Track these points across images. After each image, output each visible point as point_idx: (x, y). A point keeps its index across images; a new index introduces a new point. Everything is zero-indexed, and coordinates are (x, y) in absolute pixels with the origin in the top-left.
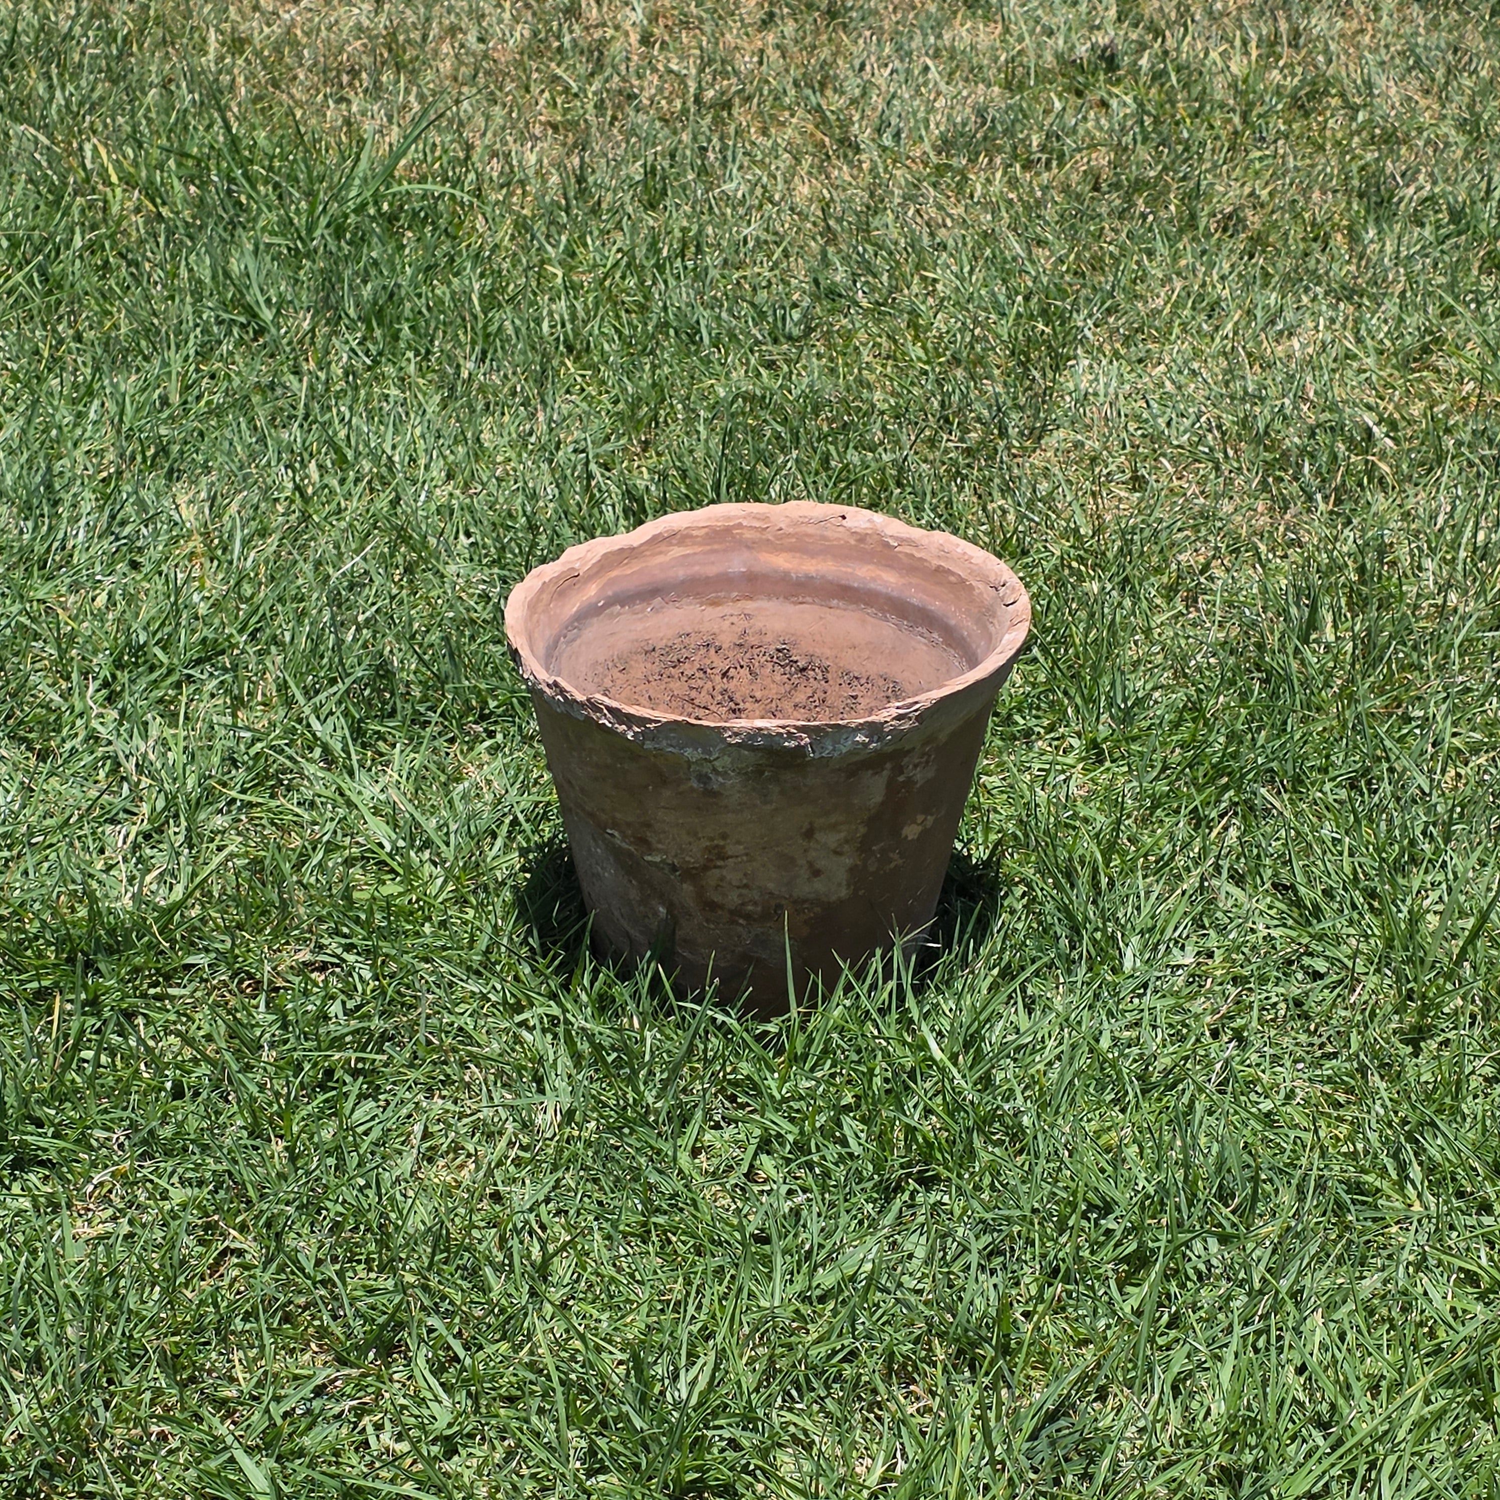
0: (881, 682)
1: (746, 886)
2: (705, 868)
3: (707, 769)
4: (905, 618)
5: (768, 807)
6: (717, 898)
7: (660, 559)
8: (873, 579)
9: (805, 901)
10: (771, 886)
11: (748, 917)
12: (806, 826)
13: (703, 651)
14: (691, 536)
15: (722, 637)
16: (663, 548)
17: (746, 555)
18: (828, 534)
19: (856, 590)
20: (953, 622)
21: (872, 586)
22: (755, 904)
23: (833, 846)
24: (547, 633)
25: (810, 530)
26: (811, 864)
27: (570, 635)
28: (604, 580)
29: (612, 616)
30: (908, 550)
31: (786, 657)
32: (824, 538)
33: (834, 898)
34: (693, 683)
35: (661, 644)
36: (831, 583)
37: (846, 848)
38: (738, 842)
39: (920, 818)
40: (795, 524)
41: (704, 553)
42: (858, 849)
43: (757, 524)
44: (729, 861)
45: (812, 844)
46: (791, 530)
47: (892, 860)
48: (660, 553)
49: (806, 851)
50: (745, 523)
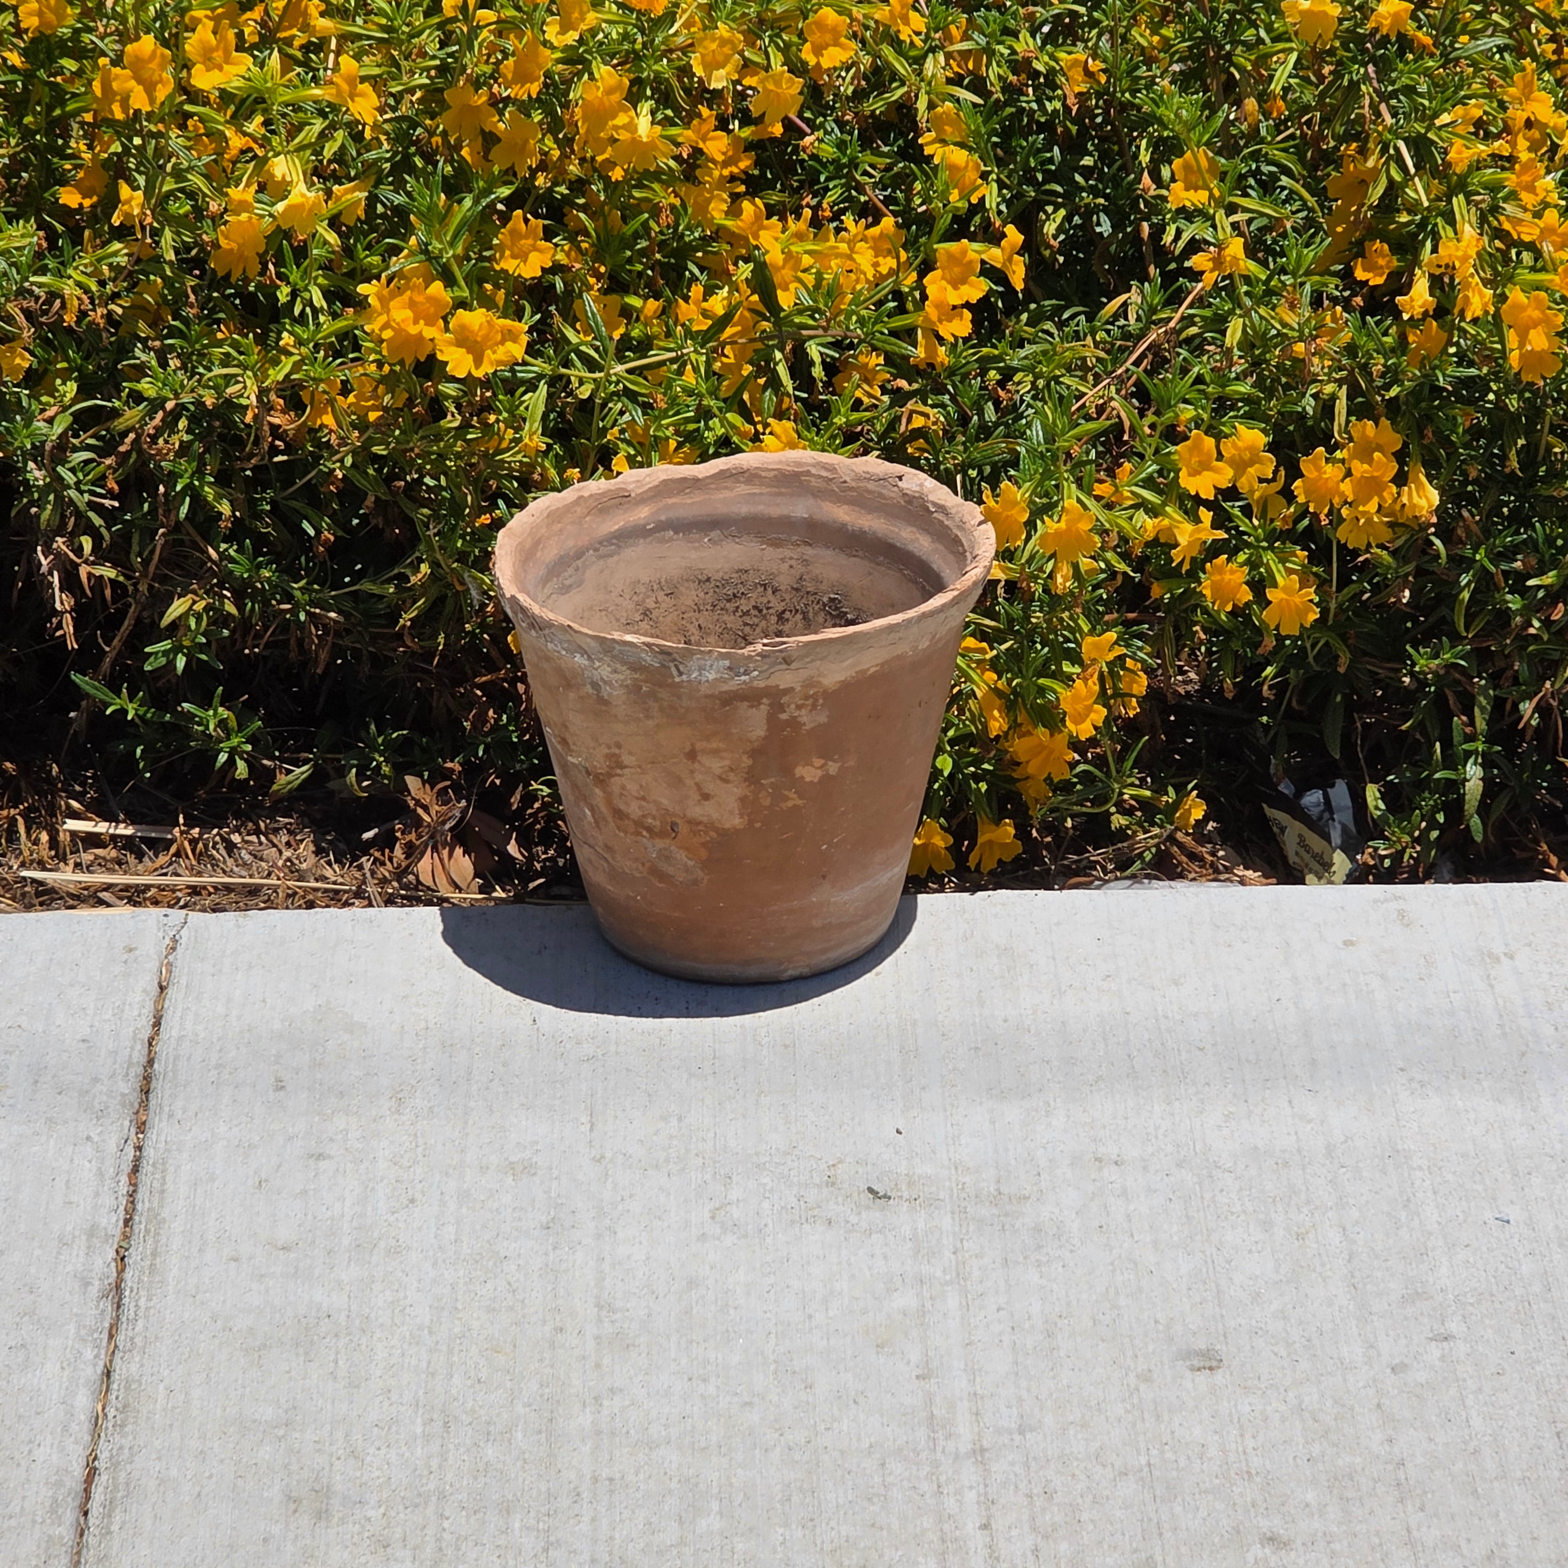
1: (643, 798)
2: (610, 775)
5: (650, 723)
6: (622, 807)
7: (726, 494)
9: (700, 823)
10: (665, 801)
11: (649, 829)
12: (688, 748)
13: (761, 589)
14: (760, 477)
15: (781, 578)
16: (730, 484)
17: (811, 501)
18: (886, 492)
19: (898, 550)
21: (911, 547)
22: (654, 818)
23: (718, 771)
24: (570, 543)
25: (871, 486)
26: (698, 786)
27: (603, 550)
28: (661, 504)
29: (663, 541)
30: (940, 516)
31: (837, 609)
32: (881, 495)
33: (727, 826)
35: (718, 576)
36: (879, 540)
37: (732, 776)
38: (630, 753)
39: (818, 762)
40: (858, 478)
41: (770, 494)
42: (746, 780)
43: (824, 474)
44: (626, 771)
45: (696, 765)
46: (854, 484)
47: (787, 799)
48: (726, 488)
49: (692, 772)
50: (814, 471)
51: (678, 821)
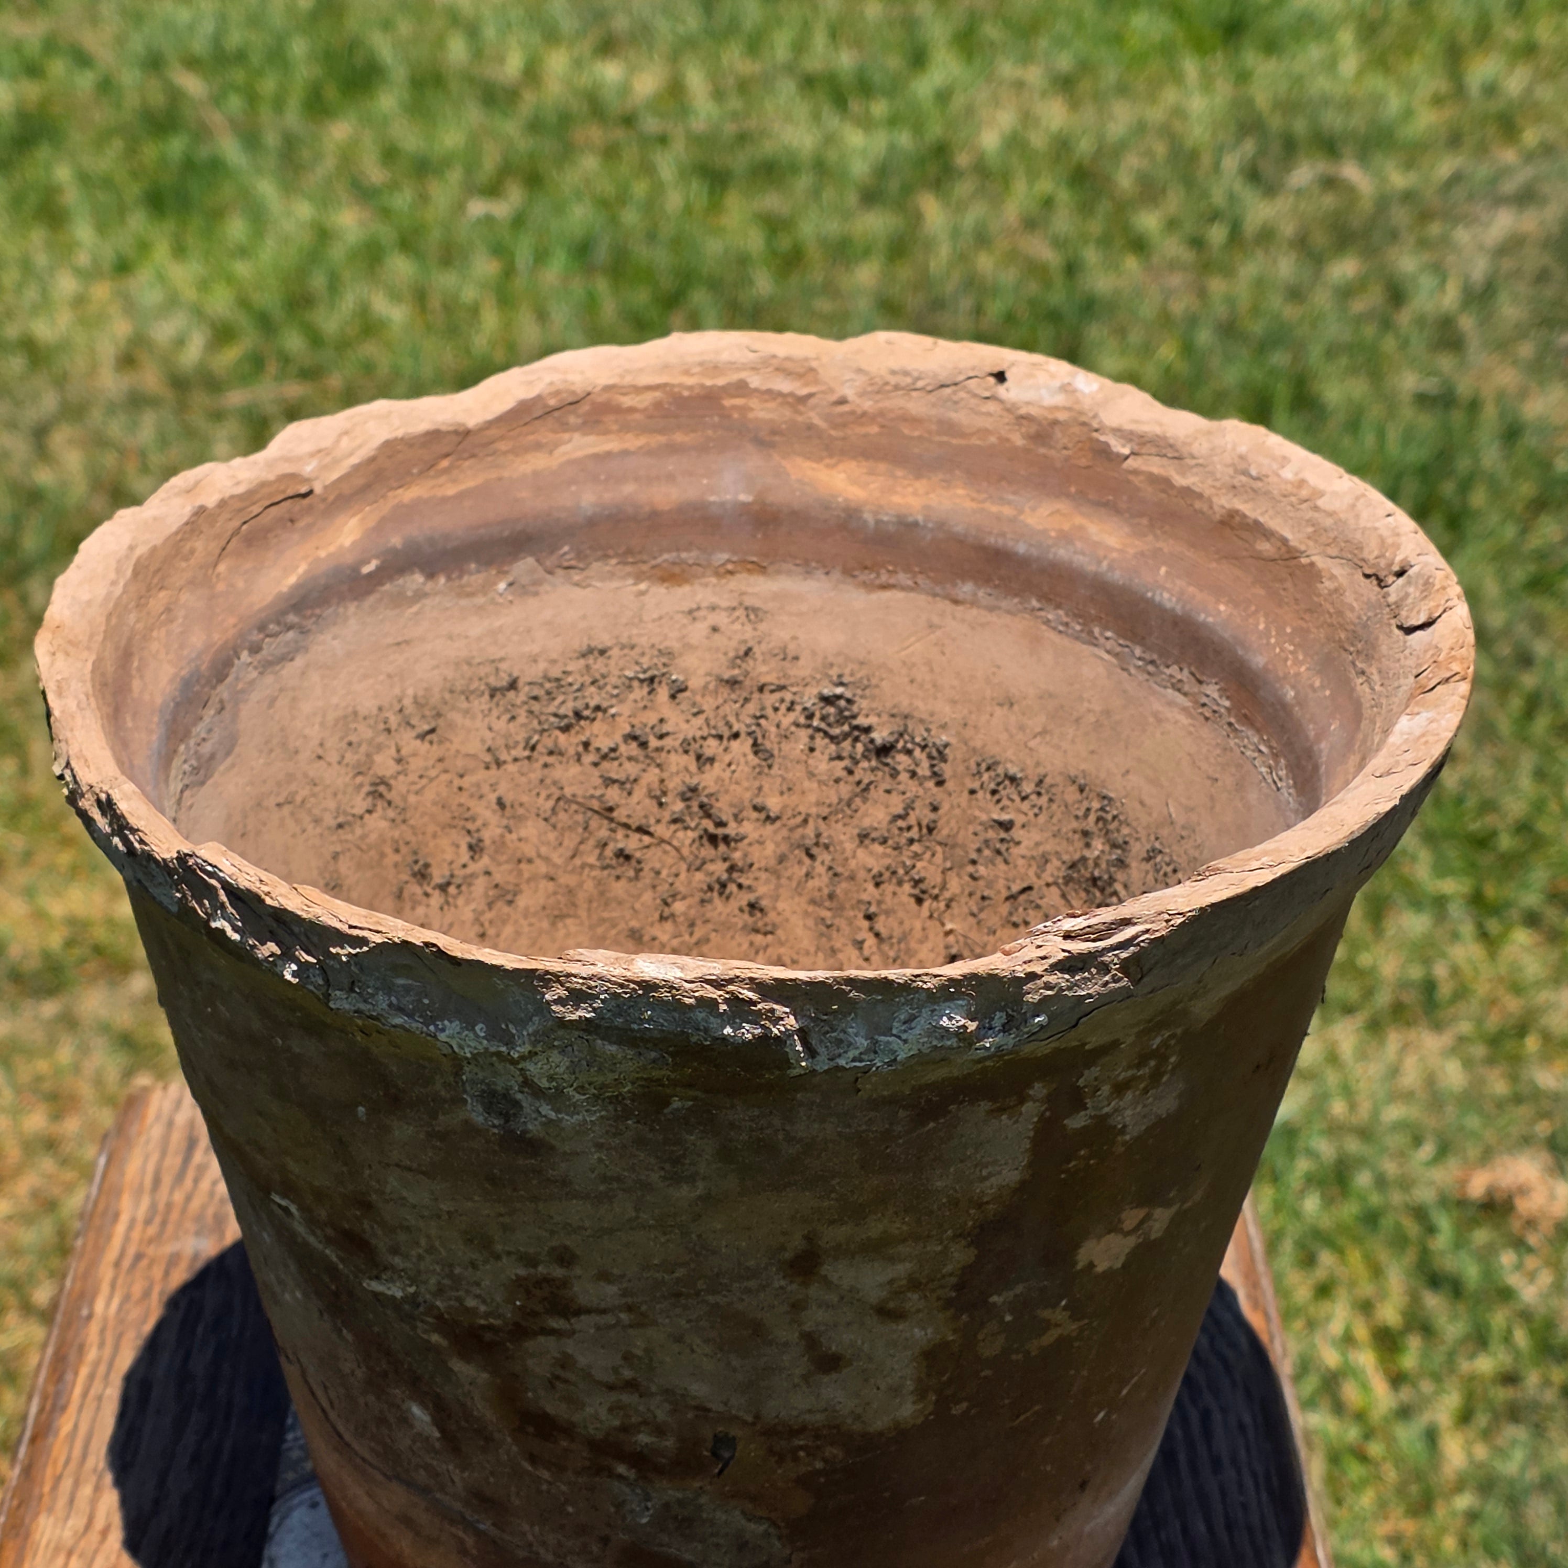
0: (1071, 794)
1: (631, 1385)
2: (520, 1332)
3: (508, 1080)
4: (1140, 640)
5: (684, 1193)
6: (553, 1407)
7: (538, 462)
8: (1065, 538)
10: (699, 1390)
11: (640, 1460)
12: (797, 1243)
13: (640, 692)
14: (618, 410)
15: (689, 661)
16: (544, 434)
17: (754, 461)
18: (960, 417)
19: (1023, 562)
20: (1259, 661)
21: (1062, 553)
22: (660, 1431)
23: (874, 1295)
24: (197, 640)
25: (917, 406)
26: (811, 1341)
27: (271, 647)
28: (385, 507)
29: (400, 600)
30: (1155, 466)
31: (842, 719)
32: (949, 428)
33: (879, 1424)
34: (612, 769)
35: (534, 672)
36: (960, 541)
37: (914, 1300)
38: (604, 1276)
39: (1131, 1217)
40: (880, 388)
41: (650, 452)
42: (948, 1304)
43: (785, 385)
44: (585, 1323)
45: (814, 1291)
46: (867, 405)
47: (1047, 1326)
48: (538, 447)
49: (797, 1307)
50: (755, 381)
51: (735, 1431)
